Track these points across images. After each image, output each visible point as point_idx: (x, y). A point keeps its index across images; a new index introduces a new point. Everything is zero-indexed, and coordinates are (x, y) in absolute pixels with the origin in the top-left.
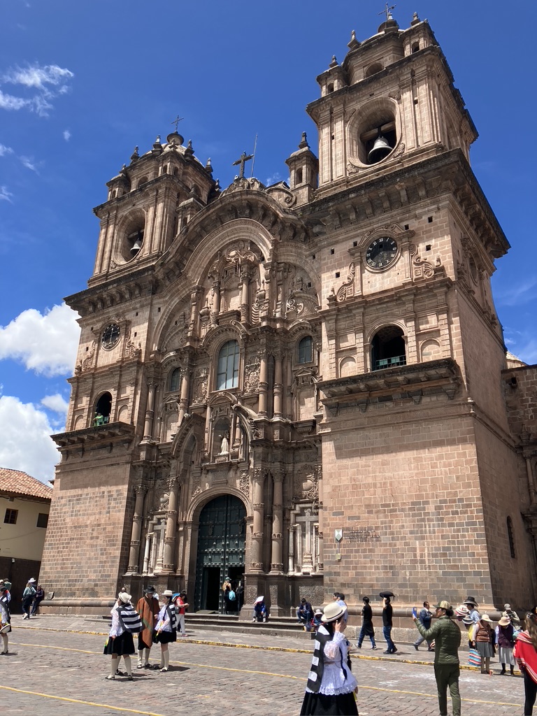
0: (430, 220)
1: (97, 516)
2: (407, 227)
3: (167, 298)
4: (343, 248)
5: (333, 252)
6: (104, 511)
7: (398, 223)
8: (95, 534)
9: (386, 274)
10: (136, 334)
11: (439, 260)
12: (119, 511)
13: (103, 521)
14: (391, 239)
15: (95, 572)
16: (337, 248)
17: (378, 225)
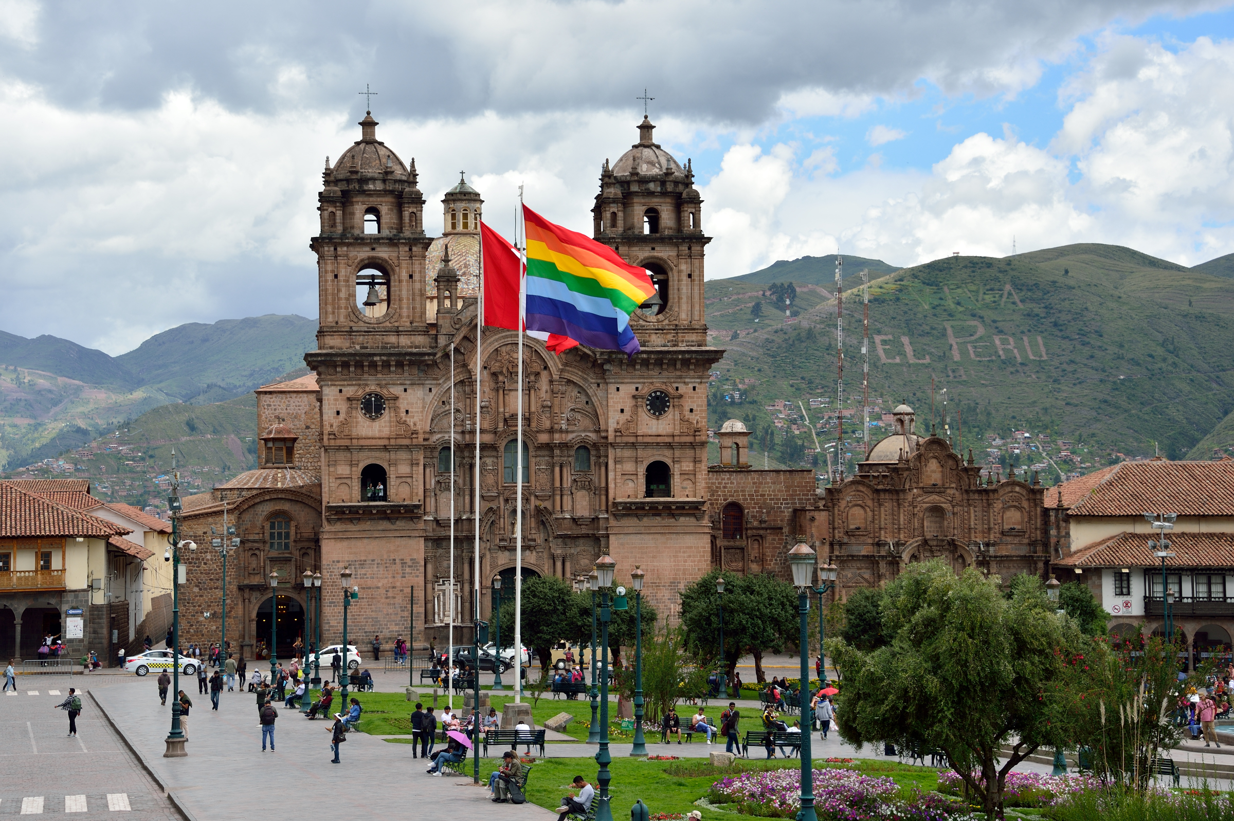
0: (694, 388)
1: (391, 580)
2: (677, 388)
3: (441, 381)
4: (627, 389)
5: (618, 389)
6: (399, 577)
7: (671, 383)
8: (390, 594)
9: (660, 421)
10: (407, 412)
11: (697, 422)
12: (417, 576)
13: (398, 584)
14: (666, 395)
15: (396, 625)
16: (621, 387)
17: (656, 381)
